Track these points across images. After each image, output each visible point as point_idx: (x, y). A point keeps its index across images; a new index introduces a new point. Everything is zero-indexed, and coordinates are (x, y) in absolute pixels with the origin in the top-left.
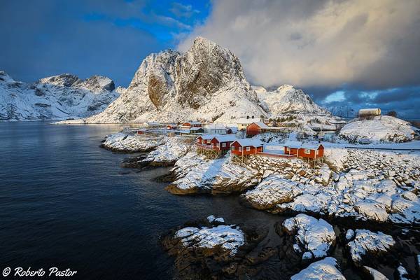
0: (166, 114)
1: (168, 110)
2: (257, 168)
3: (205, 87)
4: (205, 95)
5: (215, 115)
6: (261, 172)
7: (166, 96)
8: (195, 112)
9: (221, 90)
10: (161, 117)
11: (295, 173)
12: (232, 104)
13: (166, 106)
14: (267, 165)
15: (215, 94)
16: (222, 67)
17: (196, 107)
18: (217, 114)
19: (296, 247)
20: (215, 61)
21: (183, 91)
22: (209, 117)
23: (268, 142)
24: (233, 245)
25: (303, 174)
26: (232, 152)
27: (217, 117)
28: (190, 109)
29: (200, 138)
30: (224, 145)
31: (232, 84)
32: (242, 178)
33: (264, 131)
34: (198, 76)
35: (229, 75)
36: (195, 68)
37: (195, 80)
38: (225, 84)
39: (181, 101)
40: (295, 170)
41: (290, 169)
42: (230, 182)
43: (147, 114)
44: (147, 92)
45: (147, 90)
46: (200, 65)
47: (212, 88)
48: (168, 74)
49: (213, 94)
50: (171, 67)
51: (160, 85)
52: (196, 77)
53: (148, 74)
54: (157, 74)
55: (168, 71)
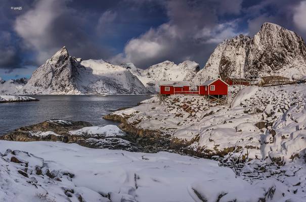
3: (269, 65)
4: (269, 72)
9: (285, 67)
15: (279, 71)
16: (286, 47)
20: (279, 42)
21: (249, 68)
31: (296, 62)
34: (264, 54)
35: (293, 54)
36: (261, 49)
37: (260, 59)
38: (288, 63)
45: (217, 68)
46: (266, 45)
47: (276, 66)
48: (237, 54)
49: (277, 71)
50: (240, 49)
51: (229, 64)
52: (262, 56)
53: (221, 56)
54: (227, 54)
55: (237, 52)
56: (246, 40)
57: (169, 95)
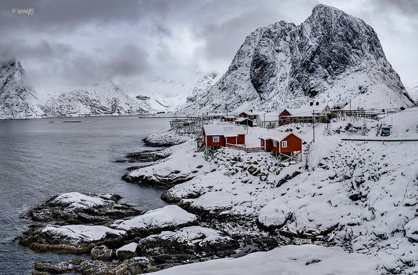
0: (270, 105)
1: (274, 99)
3: (326, 67)
4: (325, 77)
7: (273, 80)
9: (348, 71)
12: (363, 90)
13: (272, 93)
15: (340, 76)
16: (350, 41)
17: (313, 94)
20: (340, 33)
21: (296, 72)
28: (304, 98)
31: (364, 63)
34: (317, 52)
35: (359, 51)
36: (313, 43)
37: (312, 58)
38: (353, 64)
39: (292, 87)
44: (248, 77)
45: (248, 73)
46: (320, 38)
47: (335, 69)
48: (278, 51)
49: (338, 77)
50: (282, 42)
51: (265, 65)
52: (314, 53)
53: (252, 53)
54: (262, 51)
55: (277, 48)
56: (290, 29)
57: (219, 148)
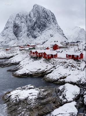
0: (21, 41)
1: (22, 39)
2: (53, 64)
3: (39, 28)
4: (39, 32)
5: (44, 41)
6: (55, 66)
7: (21, 32)
8: (35, 40)
9: (46, 29)
10: (19, 43)
11: (69, 66)
12: (52, 36)
13: (22, 37)
14: (58, 63)
15: (44, 31)
16: (46, 19)
17: (35, 37)
18: (45, 40)
19: (61, 97)
20: (43, 16)
21: (29, 30)
22: (41, 42)
23: (61, 52)
24: (34, 97)
25: (72, 66)
26: (43, 57)
27: (45, 42)
28: (32, 39)
29: (31, 52)
30: (41, 54)
31: (51, 26)
32: (46, 68)
33: (60, 48)
34: (36, 23)
35: (50, 22)
36: (34, 19)
37: (34, 25)
38: (48, 27)
39: (28, 35)
40: (69, 64)
41: (67, 64)
42: (41, 70)
43: (13, 41)
44: (12, 31)
46: (36, 18)
47: (42, 29)
48: (22, 22)
50: (23, 19)
51: (18, 27)
53: (13, 23)
54: (17, 22)
